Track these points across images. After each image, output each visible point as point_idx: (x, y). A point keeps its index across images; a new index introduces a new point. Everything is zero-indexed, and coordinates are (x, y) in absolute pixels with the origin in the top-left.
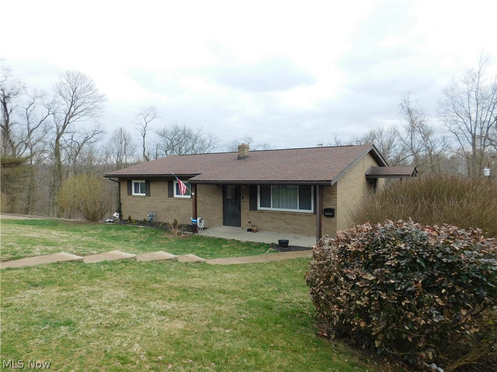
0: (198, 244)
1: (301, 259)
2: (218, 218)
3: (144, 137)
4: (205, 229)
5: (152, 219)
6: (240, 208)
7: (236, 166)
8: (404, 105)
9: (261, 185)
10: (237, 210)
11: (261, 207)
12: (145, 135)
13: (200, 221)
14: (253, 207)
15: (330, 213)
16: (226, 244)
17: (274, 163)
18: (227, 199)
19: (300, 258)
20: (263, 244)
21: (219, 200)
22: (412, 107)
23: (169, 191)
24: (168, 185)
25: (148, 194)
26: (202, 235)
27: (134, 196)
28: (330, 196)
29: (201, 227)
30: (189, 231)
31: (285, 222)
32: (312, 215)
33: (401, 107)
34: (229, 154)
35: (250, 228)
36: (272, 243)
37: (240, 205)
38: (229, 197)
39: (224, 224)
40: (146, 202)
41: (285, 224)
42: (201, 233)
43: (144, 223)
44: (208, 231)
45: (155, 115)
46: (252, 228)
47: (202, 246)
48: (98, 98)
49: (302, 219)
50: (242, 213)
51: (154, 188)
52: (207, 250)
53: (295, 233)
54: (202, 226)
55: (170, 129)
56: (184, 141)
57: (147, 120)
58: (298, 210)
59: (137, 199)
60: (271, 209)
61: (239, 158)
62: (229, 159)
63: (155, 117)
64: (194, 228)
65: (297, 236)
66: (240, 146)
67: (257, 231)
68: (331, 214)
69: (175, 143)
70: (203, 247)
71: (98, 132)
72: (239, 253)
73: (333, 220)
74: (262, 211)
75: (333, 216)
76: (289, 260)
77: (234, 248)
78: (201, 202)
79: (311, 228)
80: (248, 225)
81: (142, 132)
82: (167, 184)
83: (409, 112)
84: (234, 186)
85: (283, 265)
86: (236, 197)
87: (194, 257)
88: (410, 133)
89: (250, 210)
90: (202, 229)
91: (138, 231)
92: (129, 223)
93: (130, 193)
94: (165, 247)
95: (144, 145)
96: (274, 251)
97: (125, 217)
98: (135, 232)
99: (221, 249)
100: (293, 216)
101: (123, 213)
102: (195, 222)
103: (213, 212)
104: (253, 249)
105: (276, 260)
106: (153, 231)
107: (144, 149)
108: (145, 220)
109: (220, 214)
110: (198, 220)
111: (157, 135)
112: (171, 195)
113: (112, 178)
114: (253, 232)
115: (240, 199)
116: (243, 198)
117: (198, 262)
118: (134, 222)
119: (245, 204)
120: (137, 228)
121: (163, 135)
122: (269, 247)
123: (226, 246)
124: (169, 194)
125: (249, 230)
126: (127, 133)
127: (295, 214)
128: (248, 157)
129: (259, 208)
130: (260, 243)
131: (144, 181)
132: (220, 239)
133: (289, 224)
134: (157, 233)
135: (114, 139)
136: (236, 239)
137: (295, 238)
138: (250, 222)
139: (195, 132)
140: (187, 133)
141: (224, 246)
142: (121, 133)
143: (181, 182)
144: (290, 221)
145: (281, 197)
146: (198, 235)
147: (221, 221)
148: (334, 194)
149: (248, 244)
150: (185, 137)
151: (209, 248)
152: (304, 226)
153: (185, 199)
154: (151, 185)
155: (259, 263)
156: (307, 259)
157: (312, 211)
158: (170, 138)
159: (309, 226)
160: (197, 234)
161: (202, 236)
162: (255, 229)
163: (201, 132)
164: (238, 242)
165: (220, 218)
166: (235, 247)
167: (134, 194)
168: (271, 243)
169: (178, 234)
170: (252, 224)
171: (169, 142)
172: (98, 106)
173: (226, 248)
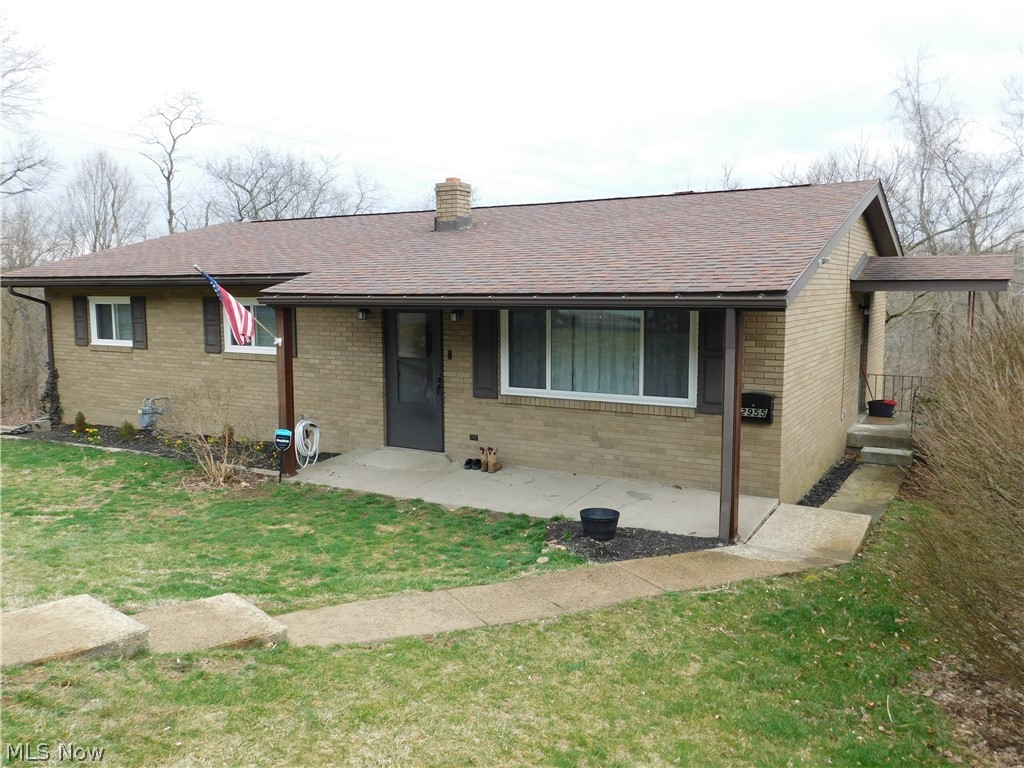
0: (291, 521)
1: (683, 599)
2: (368, 422)
3: (168, 179)
4: (324, 456)
5: (152, 424)
6: (440, 389)
7: (427, 250)
8: (905, 93)
9: (513, 311)
10: (430, 394)
11: (511, 384)
12: (170, 173)
13: (307, 434)
14: (486, 387)
15: (761, 408)
16: (392, 520)
17: (557, 239)
18: (400, 361)
19: (672, 596)
20: (523, 522)
21: (371, 362)
22: (927, 97)
23: (206, 333)
24: (205, 314)
25: (142, 342)
26: (312, 481)
27: (97, 350)
28: (758, 350)
29: (311, 454)
30: (270, 467)
31: (595, 438)
32: (692, 414)
33: (895, 99)
34: (407, 217)
35: (473, 458)
36: (556, 519)
37: (441, 380)
38: (404, 352)
39: (390, 441)
40: (136, 366)
41: (596, 444)
42: (310, 476)
43: (125, 436)
44: (333, 468)
45: (198, 116)
46: (483, 458)
47: (304, 529)
48: (19, 59)
49: (652, 428)
50: (446, 405)
51: (161, 322)
52: (317, 551)
53: (630, 476)
54: (315, 448)
55: (246, 161)
56: (288, 195)
57: (178, 128)
58: (641, 399)
59: (105, 356)
60: (548, 393)
61: (438, 226)
62: (405, 231)
63: (198, 121)
64: (285, 458)
65: (638, 486)
66: (443, 185)
67: (498, 468)
68: (761, 413)
69: (262, 198)
70: (306, 536)
71: (31, 163)
72: (436, 563)
73: (765, 433)
74: (515, 401)
75: (767, 421)
76: (636, 604)
77: (418, 540)
78: (311, 368)
79: (687, 460)
80: (468, 447)
81: (163, 165)
82: (200, 308)
83: (919, 113)
84: (423, 315)
85: (614, 633)
86: (429, 350)
87: (239, 611)
88: (918, 174)
89: (475, 396)
90: (313, 458)
91: (93, 466)
92: (75, 439)
93: (83, 339)
94: (162, 537)
95: (170, 202)
96: (565, 557)
97: (69, 418)
98: (81, 472)
99: (373, 542)
100: (622, 419)
101: (64, 403)
102: (287, 438)
103: (351, 401)
104: (486, 541)
105: (582, 609)
106: (143, 469)
107: (171, 213)
108: (129, 428)
109: (376, 410)
110: (299, 429)
111: (208, 177)
112: (214, 344)
113: (18, 290)
114: (486, 470)
115: (442, 361)
116: (450, 357)
117: (251, 643)
118: (92, 435)
119: (458, 375)
120: (92, 455)
121: (226, 176)
122: (547, 537)
123: (390, 529)
124: (207, 344)
125: (473, 464)
126: (121, 168)
127: (629, 411)
128: (466, 221)
129: (505, 388)
130: (511, 515)
131: (126, 300)
132: (372, 499)
133: (609, 445)
134: (154, 477)
135: (81, 185)
136: (428, 499)
137: (631, 493)
138: (474, 438)
139: (318, 169)
140: (296, 174)
141: (383, 527)
142: (103, 170)
143: (232, 298)
144: (612, 435)
145: (579, 352)
146: (298, 484)
147: (379, 430)
148: (773, 344)
149: (471, 518)
150: (291, 182)
151: (325, 541)
152: (663, 451)
153: (258, 358)
154: (149, 312)
155: (516, 628)
156: (704, 599)
157: (691, 401)
158: (248, 187)
159: (682, 453)
160: (293, 480)
161: (312, 488)
162: (491, 459)
163: (334, 171)
164: (435, 510)
165: (376, 422)
166: (424, 533)
167: (95, 340)
168: (550, 516)
169: (227, 479)
170: (483, 442)
171: (244, 197)
172: (22, 84)
173: (391, 537)
